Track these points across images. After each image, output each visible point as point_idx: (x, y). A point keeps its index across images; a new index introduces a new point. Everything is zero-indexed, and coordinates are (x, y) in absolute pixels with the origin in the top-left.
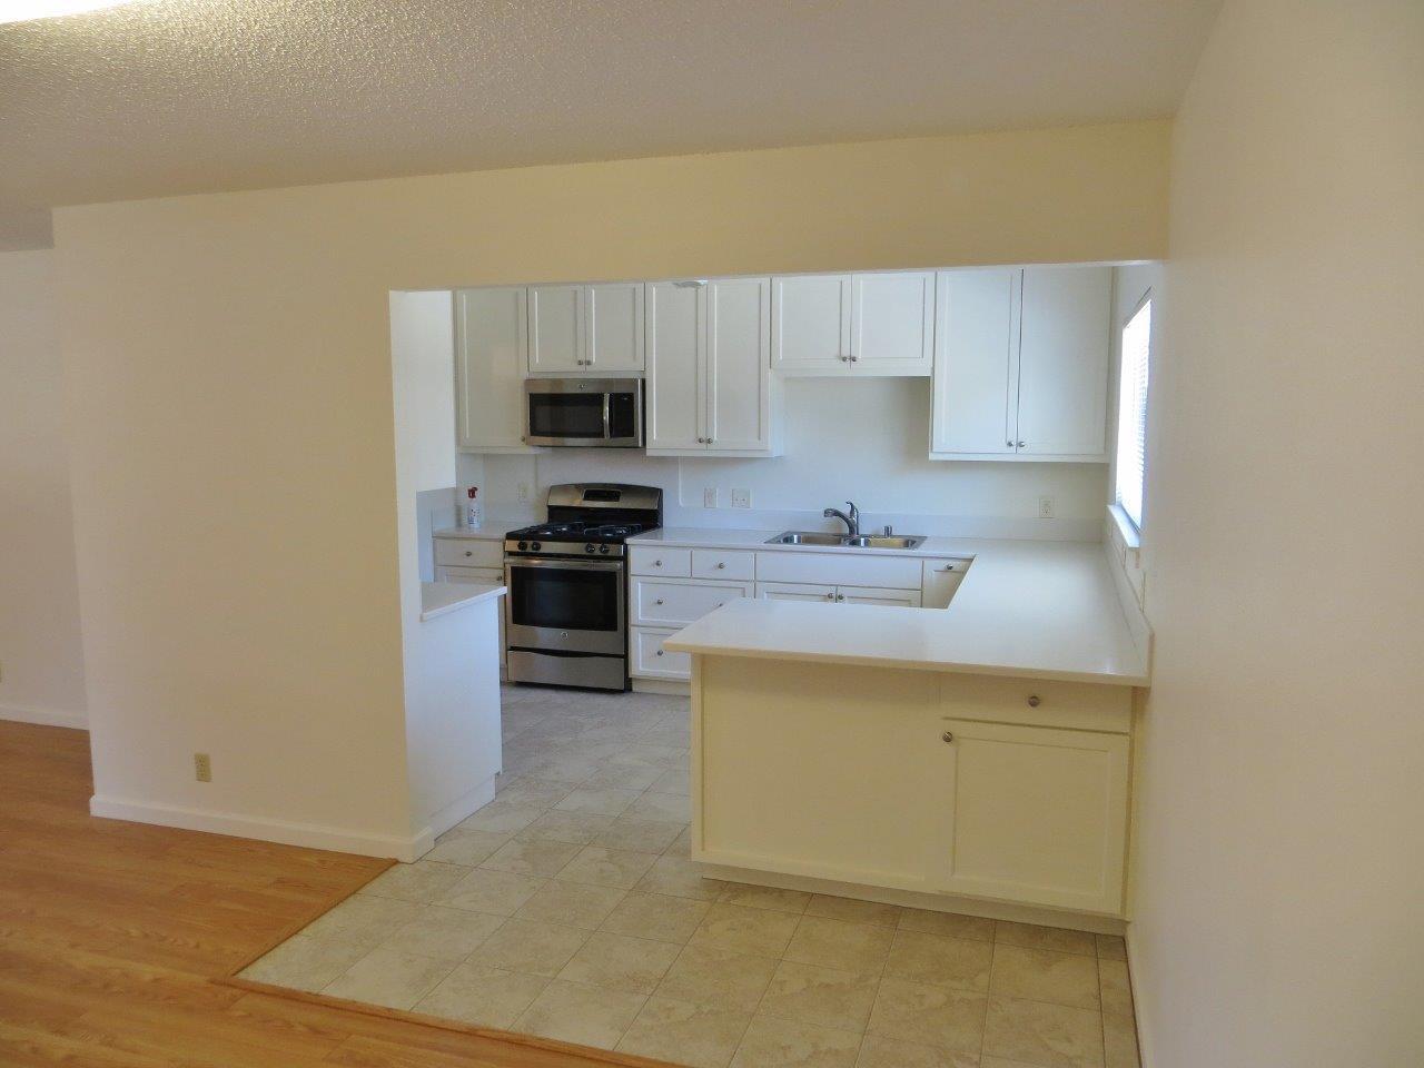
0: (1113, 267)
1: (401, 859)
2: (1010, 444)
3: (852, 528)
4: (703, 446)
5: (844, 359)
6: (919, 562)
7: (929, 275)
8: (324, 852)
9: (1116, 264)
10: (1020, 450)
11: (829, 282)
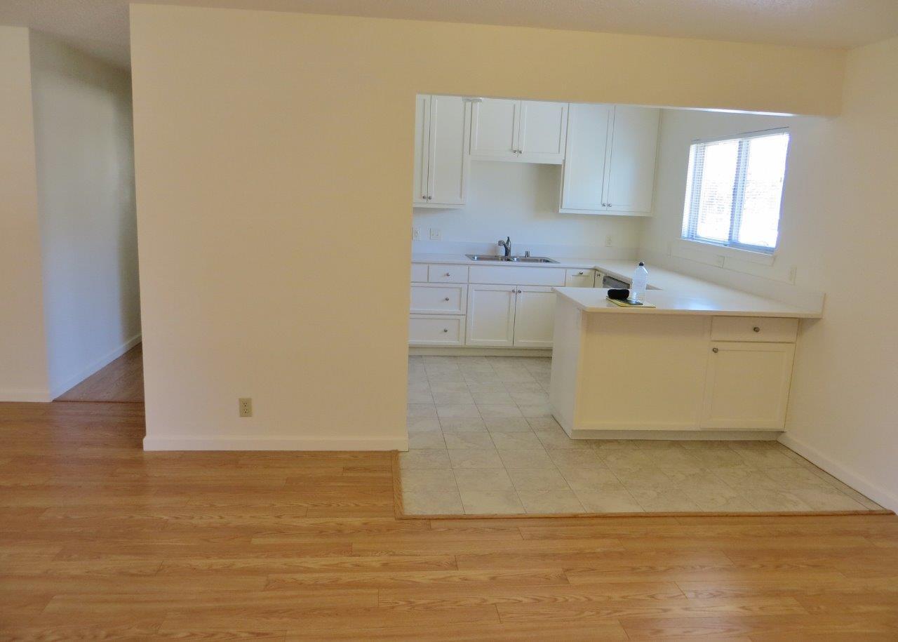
0: (662, 109)
1: (400, 449)
2: (604, 205)
3: (507, 252)
4: (425, 201)
5: (515, 152)
6: (564, 270)
7: (565, 105)
8: (353, 452)
9: (664, 107)
10: (609, 208)
11: (509, 103)
